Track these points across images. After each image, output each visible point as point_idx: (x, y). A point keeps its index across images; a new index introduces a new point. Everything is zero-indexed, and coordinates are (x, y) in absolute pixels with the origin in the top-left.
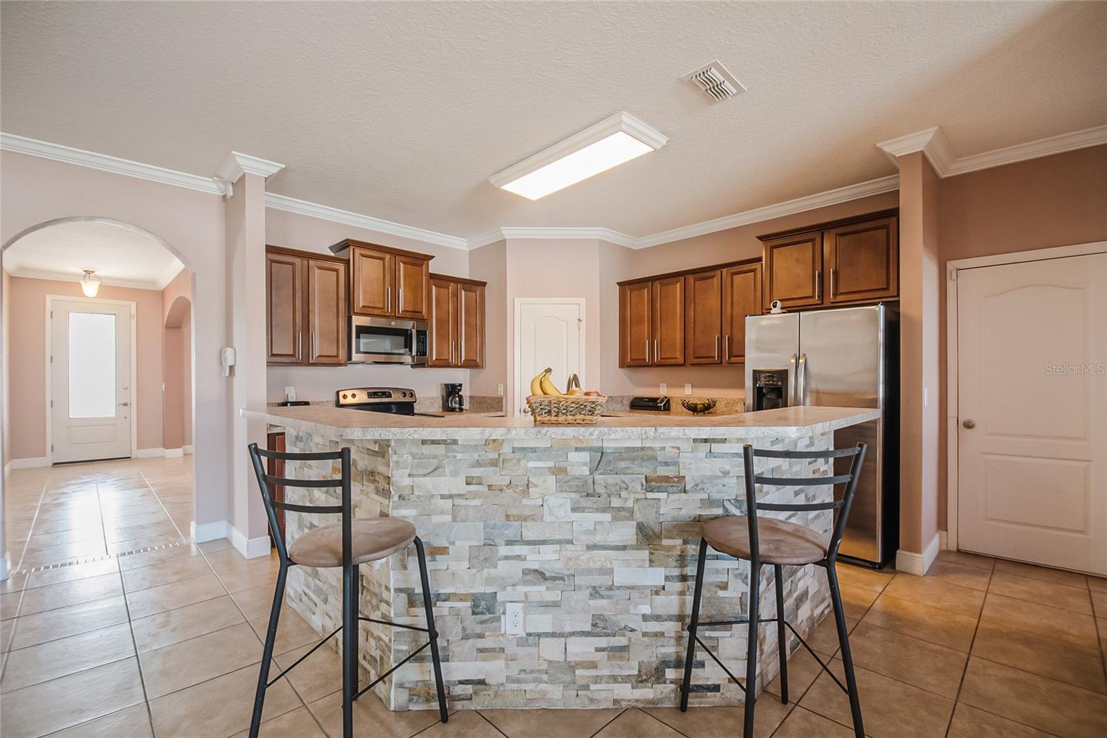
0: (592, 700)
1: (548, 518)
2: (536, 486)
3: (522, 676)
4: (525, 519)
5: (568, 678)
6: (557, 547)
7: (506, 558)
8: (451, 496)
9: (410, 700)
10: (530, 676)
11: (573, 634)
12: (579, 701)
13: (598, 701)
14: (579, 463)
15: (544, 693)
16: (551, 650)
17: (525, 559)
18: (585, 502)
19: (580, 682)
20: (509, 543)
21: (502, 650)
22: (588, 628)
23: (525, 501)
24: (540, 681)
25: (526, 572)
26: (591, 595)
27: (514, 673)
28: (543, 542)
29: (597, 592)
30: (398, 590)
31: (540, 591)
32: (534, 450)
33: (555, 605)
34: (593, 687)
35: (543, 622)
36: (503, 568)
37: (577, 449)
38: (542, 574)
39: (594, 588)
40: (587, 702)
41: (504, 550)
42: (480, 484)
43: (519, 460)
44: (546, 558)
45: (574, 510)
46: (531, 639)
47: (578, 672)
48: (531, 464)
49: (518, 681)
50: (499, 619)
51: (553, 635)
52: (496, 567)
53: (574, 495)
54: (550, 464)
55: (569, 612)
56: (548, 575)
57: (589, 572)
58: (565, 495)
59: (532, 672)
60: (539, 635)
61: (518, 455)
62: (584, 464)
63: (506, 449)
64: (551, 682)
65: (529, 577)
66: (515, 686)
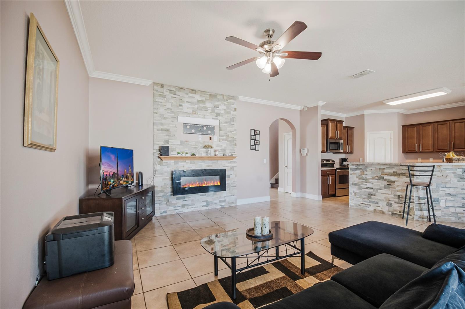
0: (462, 221)
1: (452, 183)
2: (449, 176)
3: (445, 215)
4: (446, 183)
5: (456, 216)
6: (454, 189)
7: (442, 191)
9: (419, 218)
10: (447, 215)
11: (457, 207)
12: (459, 221)
13: (464, 221)
14: (459, 172)
15: (450, 219)
16: (452, 210)
17: (446, 191)
18: (461, 180)
19: (459, 217)
20: (442, 188)
21: (440, 209)
22: (461, 206)
23: (446, 179)
24: (450, 216)
25: (446, 194)
26: (462, 199)
27: (443, 214)
28: (451, 188)
29: (464, 199)
30: (416, 196)
31: (449, 198)
32: (448, 169)
33: (453, 201)
34: (462, 218)
35: (449, 204)
36: (441, 193)
37: (459, 169)
38: (450, 194)
39: (463, 197)
40: (461, 221)
41: (441, 189)
42: (435, 175)
44: (451, 191)
45: (458, 181)
46: (447, 208)
47: (459, 215)
48: (448, 172)
49: (444, 216)
50: (440, 203)
51: (453, 207)
52: (439, 192)
53: (458, 178)
54: (452, 172)
55: (457, 202)
56: (452, 194)
57: (461, 194)
58: (456, 178)
59: (447, 214)
60: (449, 207)
61: (445, 170)
62: (461, 172)
63: (442, 168)
64: (452, 217)
65: (447, 195)
66: (443, 217)
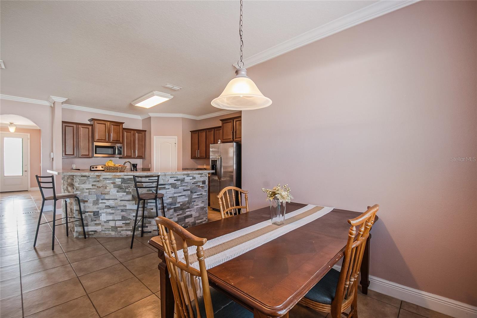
0: (121, 235)
1: (111, 194)
2: (108, 187)
3: (105, 230)
4: (106, 194)
5: (116, 230)
6: (113, 200)
7: (101, 203)
8: (88, 189)
9: (79, 235)
10: (107, 230)
11: (117, 220)
12: (118, 235)
13: (123, 235)
14: (118, 181)
15: (110, 233)
16: (112, 224)
17: (105, 203)
18: (120, 190)
19: (118, 231)
20: (102, 200)
21: (100, 224)
22: (121, 219)
23: (106, 190)
24: (110, 231)
25: (106, 206)
26: (121, 211)
27: (104, 229)
28: (109, 199)
29: (123, 211)
30: (76, 210)
31: (109, 210)
32: (108, 178)
33: (113, 213)
34: (122, 232)
35: (110, 217)
36: (100, 205)
37: (118, 178)
38: (110, 207)
39: (122, 210)
40: (120, 235)
41: (101, 201)
42: (95, 186)
43: (104, 181)
44: (111, 203)
45: (117, 192)
46: (107, 221)
47: (118, 229)
48: (107, 182)
49: (104, 231)
50: (100, 217)
51: (113, 220)
52: (99, 205)
53: (117, 189)
54: (112, 182)
55: (116, 215)
56: (111, 207)
57: (121, 206)
58: (115, 188)
59: (108, 229)
60: (109, 220)
61: (104, 180)
62: (120, 182)
63: (101, 178)
64: (112, 231)
65: (107, 207)
66: (103, 232)
